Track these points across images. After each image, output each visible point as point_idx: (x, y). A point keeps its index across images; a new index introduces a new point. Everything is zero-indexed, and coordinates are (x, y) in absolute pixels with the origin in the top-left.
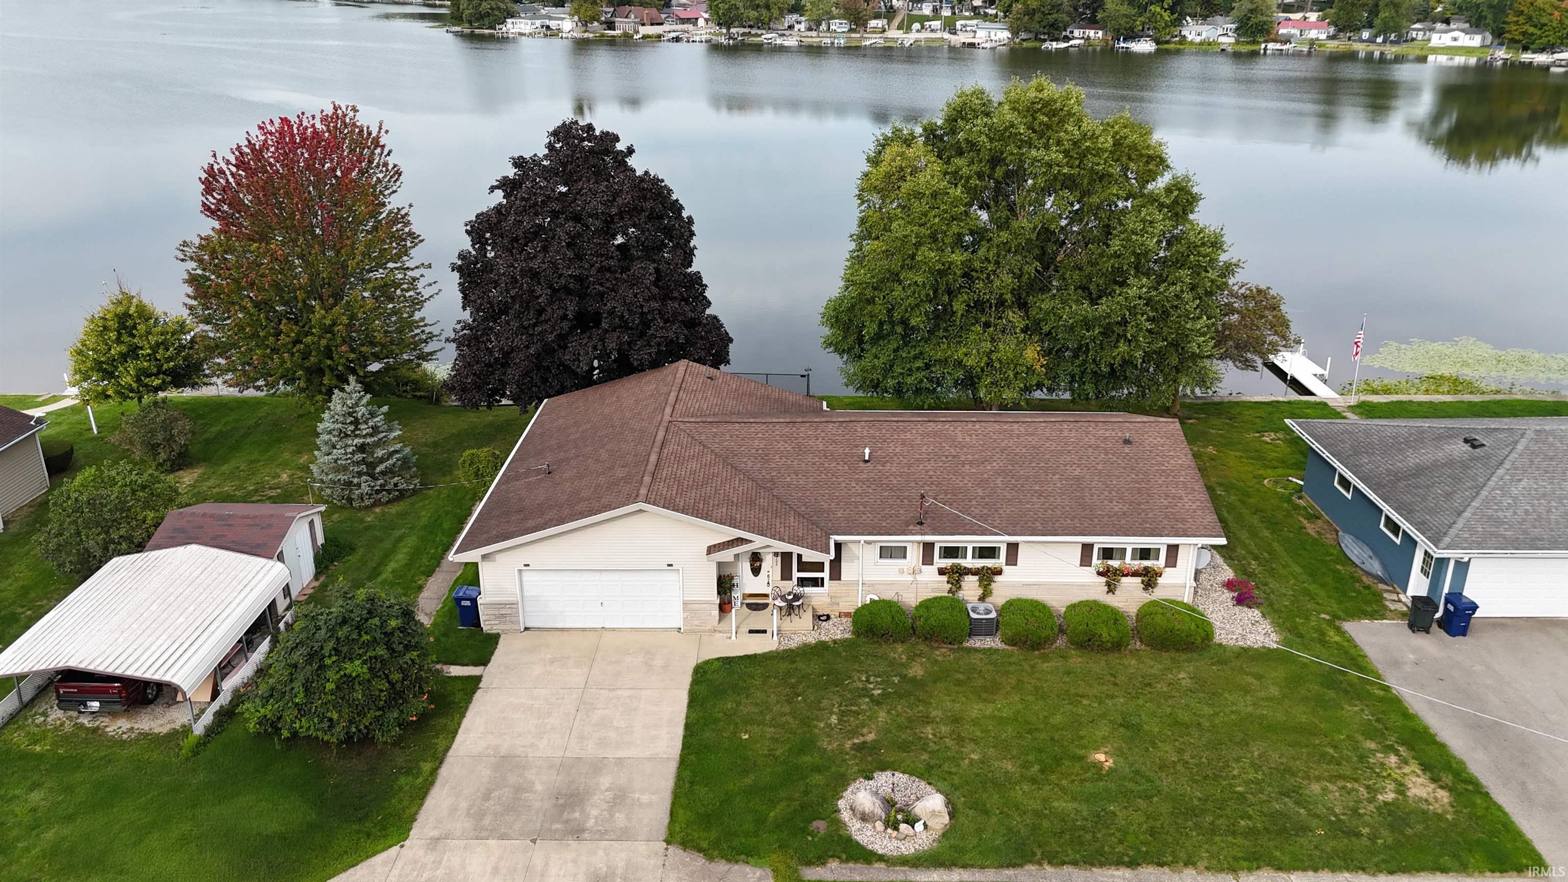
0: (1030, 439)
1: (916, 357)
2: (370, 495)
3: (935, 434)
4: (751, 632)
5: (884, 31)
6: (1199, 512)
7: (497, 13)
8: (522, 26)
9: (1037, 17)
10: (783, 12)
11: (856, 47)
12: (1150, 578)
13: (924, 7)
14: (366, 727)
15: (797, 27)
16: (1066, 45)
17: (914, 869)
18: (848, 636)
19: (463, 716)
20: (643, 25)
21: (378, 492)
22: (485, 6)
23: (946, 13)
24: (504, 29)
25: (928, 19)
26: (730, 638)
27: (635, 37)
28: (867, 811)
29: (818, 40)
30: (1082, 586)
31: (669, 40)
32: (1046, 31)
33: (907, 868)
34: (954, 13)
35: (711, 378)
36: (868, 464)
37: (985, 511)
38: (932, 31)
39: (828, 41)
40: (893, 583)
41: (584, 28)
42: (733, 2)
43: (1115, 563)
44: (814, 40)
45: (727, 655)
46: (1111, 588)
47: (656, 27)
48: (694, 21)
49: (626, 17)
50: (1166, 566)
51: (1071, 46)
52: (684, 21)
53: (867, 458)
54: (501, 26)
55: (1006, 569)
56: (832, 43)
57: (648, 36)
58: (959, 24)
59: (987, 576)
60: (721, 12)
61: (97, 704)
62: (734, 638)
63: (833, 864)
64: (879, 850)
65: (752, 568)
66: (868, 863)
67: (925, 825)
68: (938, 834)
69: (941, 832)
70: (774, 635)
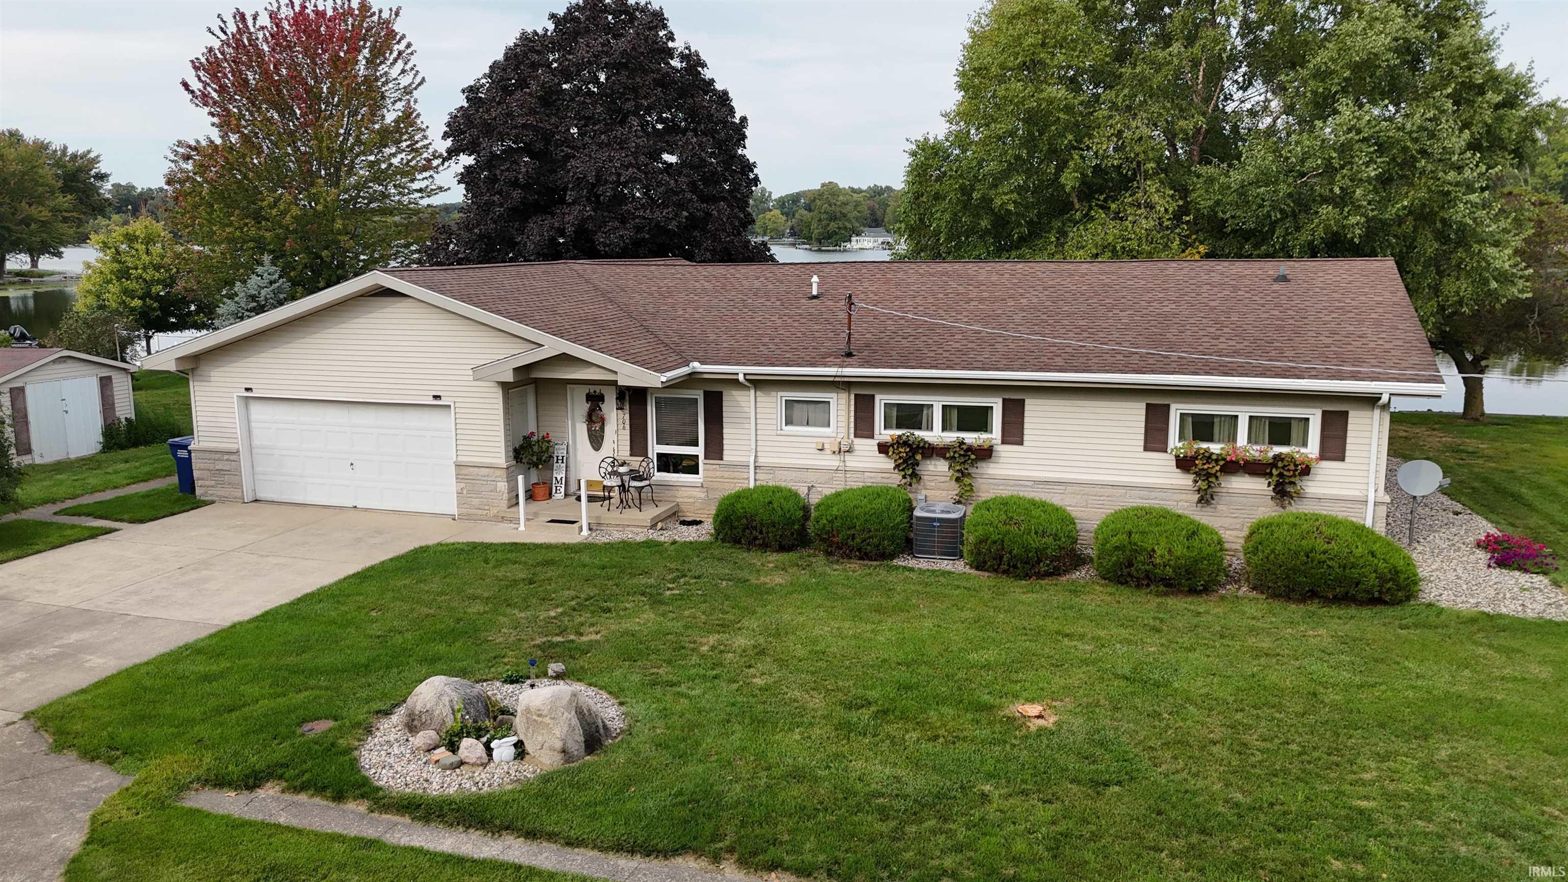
4: (554, 521)
12: (1286, 480)
17: (419, 825)
26: (518, 525)
28: (418, 708)
30: (1149, 491)
33: (407, 820)
40: (806, 469)
43: (1213, 447)
46: (1206, 498)
50: (1323, 456)
59: (967, 461)
62: (522, 528)
63: (269, 792)
64: (384, 778)
65: (590, 436)
66: (339, 797)
67: (520, 750)
68: (528, 770)
69: (549, 769)
70: (585, 527)
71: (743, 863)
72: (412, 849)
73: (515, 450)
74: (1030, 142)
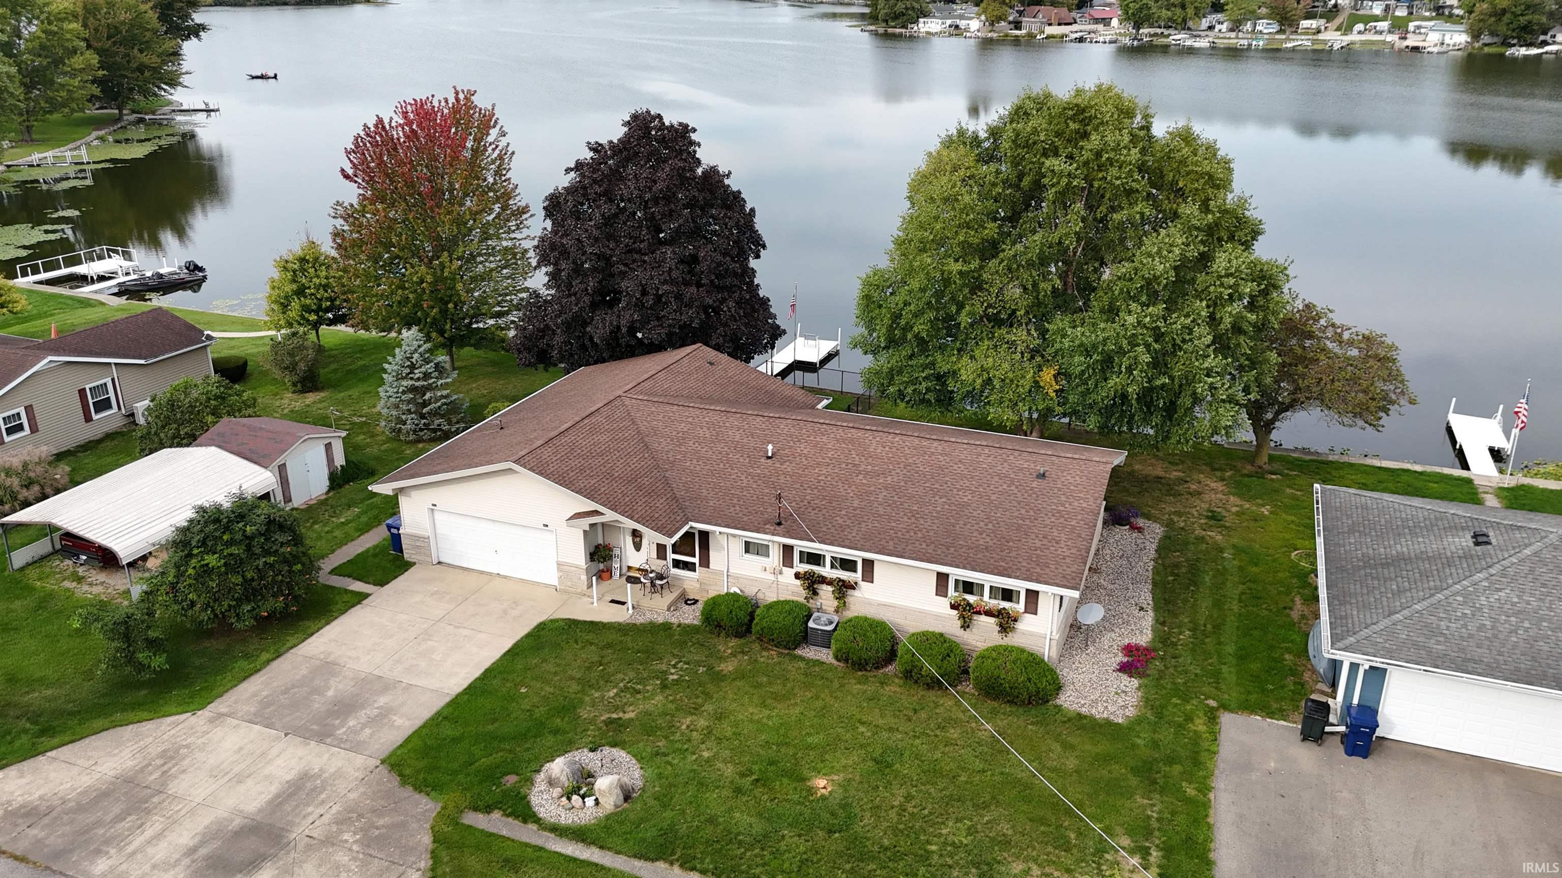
0: (941, 458)
1: (925, 367)
2: (415, 431)
3: (852, 441)
4: (613, 601)
5: (1319, 32)
6: (1068, 560)
7: (910, 12)
8: (933, 25)
9: (1506, 18)
10: (1199, 14)
11: (1277, 49)
12: (1006, 622)
13: (1374, 6)
14: (221, 613)
15: (1218, 27)
16: (1540, 51)
17: (558, 838)
18: (696, 622)
19: (328, 623)
20: (1050, 25)
21: (421, 430)
22: (900, 6)
23: (1401, 12)
24: (916, 28)
25: (1376, 19)
26: (593, 603)
27: (1038, 37)
28: (553, 776)
29: (1235, 41)
30: (937, 617)
31: (1071, 41)
32: (1514, 34)
33: (553, 835)
34: (1411, 13)
35: (711, 364)
36: (769, 461)
37: (848, 522)
38: (1376, 32)
39: (1245, 42)
40: (755, 580)
41: (990, 28)
42: (1144, 1)
43: (971, 599)
44: (1231, 41)
45: (576, 618)
46: (962, 624)
47: (1063, 27)
48: (1106, 22)
49: (1034, 17)
50: (1026, 612)
51: (1546, 53)
52: (1097, 21)
53: (770, 454)
54: (912, 26)
55: (864, 585)
56: (1250, 45)
57: (1053, 37)
58: (1411, 26)
59: (843, 588)
60: (1130, 12)
61: (84, 557)
62: (595, 604)
63: (496, 815)
64: (542, 813)
65: (634, 543)
66: (525, 821)
67: (597, 802)
68: (601, 813)
69: (608, 812)
70: (630, 608)
71: (681, 866)
72: (557, 853)
73: (591, 554)
74: (939, 295)
